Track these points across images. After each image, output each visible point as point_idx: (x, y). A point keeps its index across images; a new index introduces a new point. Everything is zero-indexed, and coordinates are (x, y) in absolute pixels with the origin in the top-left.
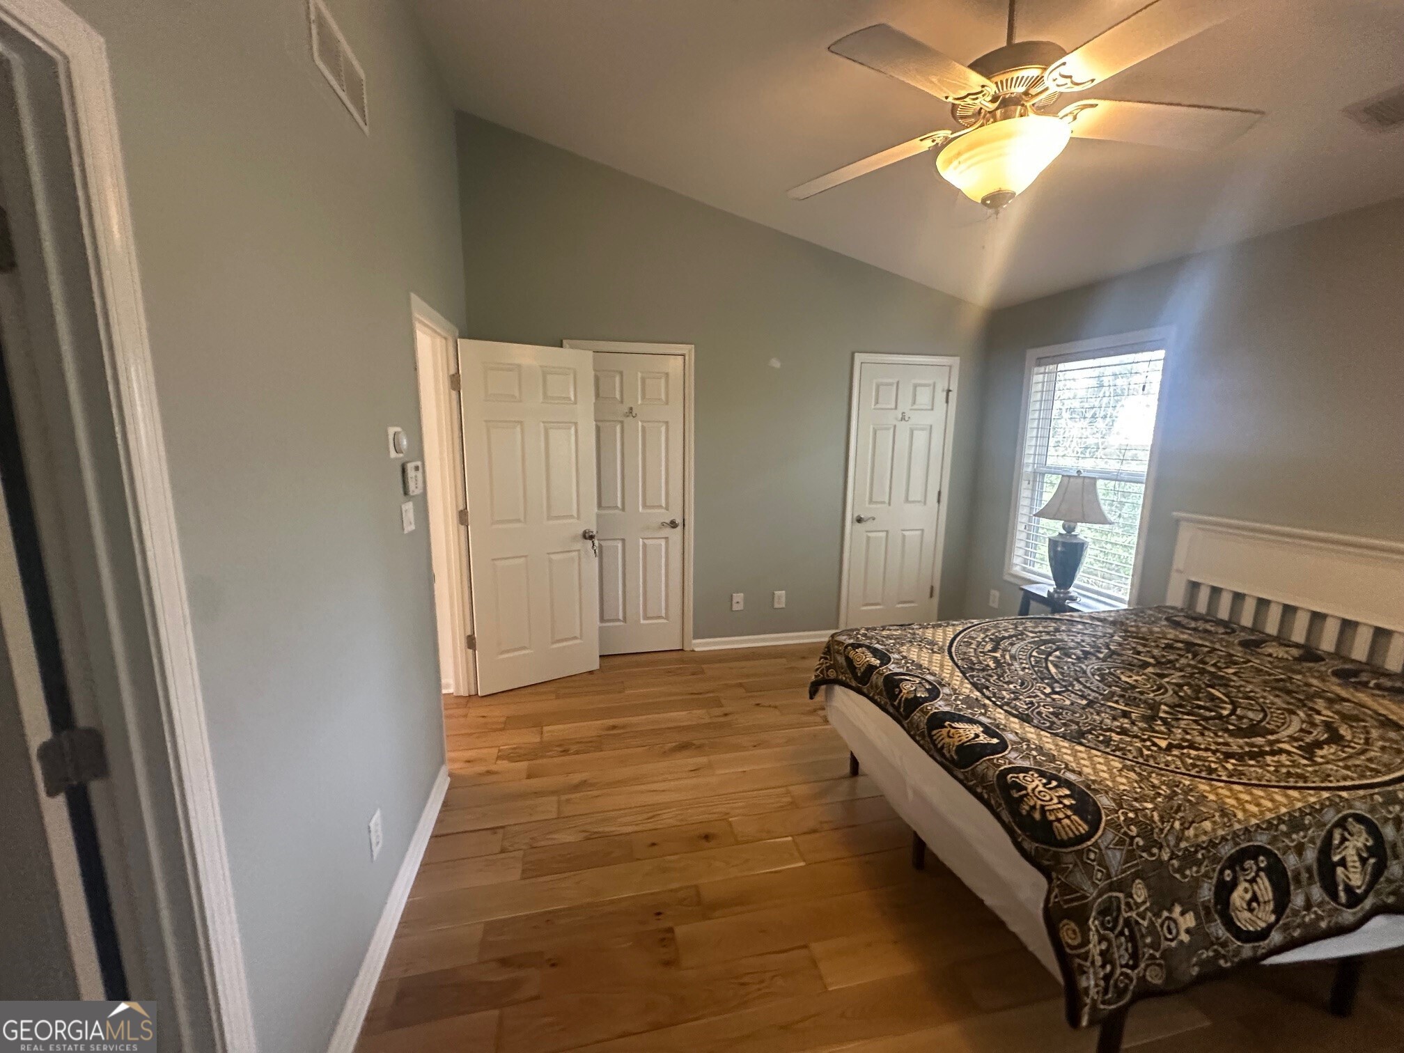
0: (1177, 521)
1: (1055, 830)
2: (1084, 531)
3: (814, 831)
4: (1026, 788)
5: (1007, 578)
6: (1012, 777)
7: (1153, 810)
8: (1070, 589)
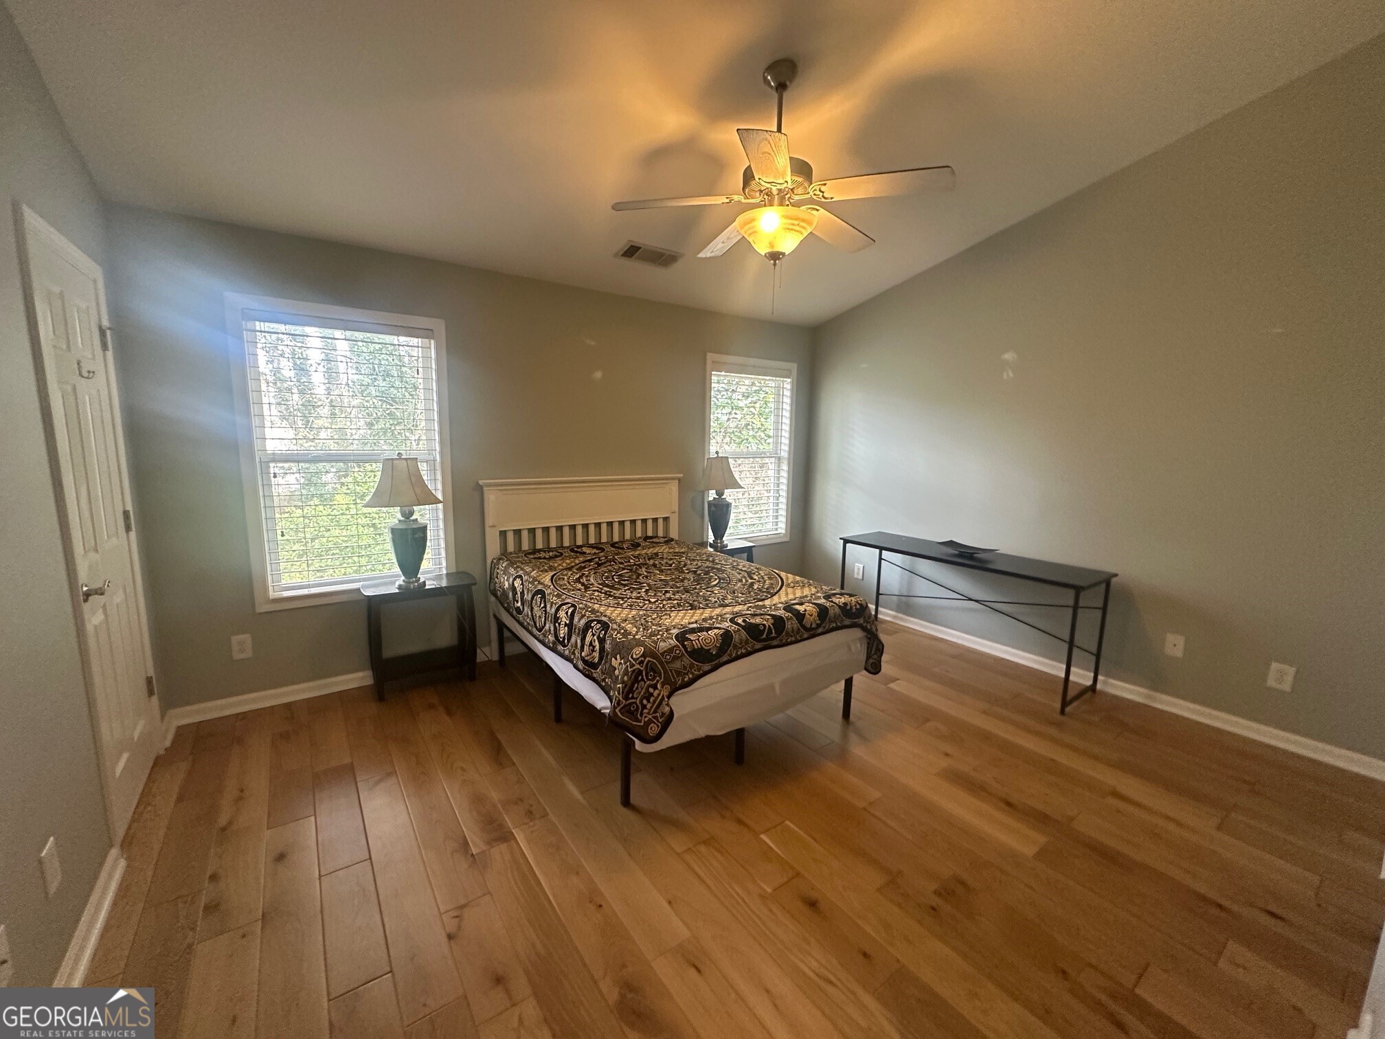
8: (418, 576)
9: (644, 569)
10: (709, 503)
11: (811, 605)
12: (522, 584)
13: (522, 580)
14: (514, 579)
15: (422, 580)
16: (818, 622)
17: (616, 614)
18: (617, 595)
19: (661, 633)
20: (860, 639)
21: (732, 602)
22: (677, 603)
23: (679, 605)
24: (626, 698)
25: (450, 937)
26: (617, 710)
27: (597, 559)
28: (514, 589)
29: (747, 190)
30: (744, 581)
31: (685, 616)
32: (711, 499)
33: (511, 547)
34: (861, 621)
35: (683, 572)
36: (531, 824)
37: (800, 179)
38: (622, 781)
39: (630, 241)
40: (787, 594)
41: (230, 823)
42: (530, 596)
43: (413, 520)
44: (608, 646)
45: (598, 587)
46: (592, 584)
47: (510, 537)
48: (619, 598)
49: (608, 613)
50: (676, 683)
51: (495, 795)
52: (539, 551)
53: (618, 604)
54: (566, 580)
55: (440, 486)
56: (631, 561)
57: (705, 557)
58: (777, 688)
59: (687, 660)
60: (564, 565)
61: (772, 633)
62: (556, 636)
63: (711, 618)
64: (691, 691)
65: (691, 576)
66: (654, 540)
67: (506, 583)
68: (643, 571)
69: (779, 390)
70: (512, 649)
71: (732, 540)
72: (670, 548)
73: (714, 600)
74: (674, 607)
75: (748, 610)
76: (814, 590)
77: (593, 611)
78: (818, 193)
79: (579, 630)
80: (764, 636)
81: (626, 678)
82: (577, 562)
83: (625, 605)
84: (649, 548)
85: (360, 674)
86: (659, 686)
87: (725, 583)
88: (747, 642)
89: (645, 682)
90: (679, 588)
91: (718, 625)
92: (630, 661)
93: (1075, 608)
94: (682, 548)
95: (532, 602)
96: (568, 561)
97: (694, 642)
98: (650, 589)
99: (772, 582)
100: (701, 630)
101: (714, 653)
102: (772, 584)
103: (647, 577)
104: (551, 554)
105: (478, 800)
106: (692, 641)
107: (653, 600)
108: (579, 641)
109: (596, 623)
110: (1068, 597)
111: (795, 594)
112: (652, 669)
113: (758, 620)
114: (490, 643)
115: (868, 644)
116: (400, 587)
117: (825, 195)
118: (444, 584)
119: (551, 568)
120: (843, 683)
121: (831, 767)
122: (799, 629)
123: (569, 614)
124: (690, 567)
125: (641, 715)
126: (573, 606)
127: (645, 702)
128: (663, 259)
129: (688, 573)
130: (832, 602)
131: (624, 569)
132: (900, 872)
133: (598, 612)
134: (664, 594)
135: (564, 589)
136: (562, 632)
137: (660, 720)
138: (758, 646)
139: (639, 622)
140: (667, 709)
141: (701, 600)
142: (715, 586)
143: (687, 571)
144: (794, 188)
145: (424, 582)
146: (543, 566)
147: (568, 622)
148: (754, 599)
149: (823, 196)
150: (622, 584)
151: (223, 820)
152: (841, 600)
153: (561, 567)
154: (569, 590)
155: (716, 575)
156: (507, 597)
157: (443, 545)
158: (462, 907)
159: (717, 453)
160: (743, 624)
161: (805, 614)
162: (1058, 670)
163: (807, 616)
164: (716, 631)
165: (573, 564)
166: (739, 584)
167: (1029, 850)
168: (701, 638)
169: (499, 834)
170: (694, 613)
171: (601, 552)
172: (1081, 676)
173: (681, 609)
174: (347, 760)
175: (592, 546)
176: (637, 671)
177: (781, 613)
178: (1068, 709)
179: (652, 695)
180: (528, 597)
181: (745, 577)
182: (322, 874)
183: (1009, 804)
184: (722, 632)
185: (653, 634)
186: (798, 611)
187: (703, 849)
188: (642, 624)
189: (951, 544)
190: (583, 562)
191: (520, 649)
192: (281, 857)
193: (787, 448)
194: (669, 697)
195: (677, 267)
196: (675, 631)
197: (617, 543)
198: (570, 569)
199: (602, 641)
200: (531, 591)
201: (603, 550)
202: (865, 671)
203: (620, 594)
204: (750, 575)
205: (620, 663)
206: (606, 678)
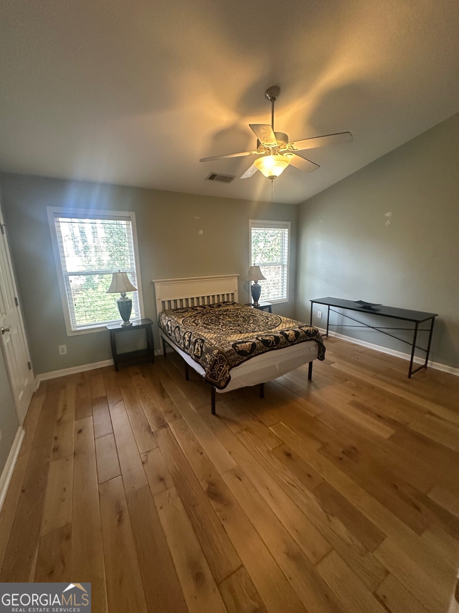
8: (129, 321)
9: (222, 316)
10: (252, 286)
11: (292, 331)
12: (171, 324)
13: (171, 322)
14: (168, 322)
15: (131, 323)
16: (295, 338)
17: (209, 336)
18: (209, 328)
19: (226, 344)
20: (315, 346)
21: (258, 330)
22: (234, 331)
23: (235, 332)
24: (211, 371)
25: (143, 463)
26: (208, 376)
27: (202, 312)
28: (168, 325)
29: (259, 148)
30: (264, 321)
31: (237, 336)
32: (252, 284)
33: (167, 308)
34: (315, 338)
35: (238, 317)
36: (175, 421)
37: (282, 142)
38: (212, 405)
39: (212, 172)
40: (282, 326)
41: (61, 418)
42: (174, 329)
43: (126, 298)
44: (204, 350)
45: (201, 324)
46: (199, 323)
47: (166, 303)
48: (210, 329)
49: (205, 335)
50: (232, 365)
51: (161, 410)
52: (179, 309)
53: (209, 332)
54: (189, 321)
55: (136, 283)
56: (217, 313)
57: (248, 310)
58: (277, 367)
59: (236, 355)
60: (189, 315)
61: (274, 343)
62: (184, 345)
63: (248, 337)
64: (238, 368)
65: (242, 319)
66: (228, 303)
67: (165, 323)
68: (221, 317)
69: (283, 235)
70: (168, 350)
71: (262, 302)
72: (234, 307)
73: (250, 329)
74: (233, 333)
75: (264, 333)
76: (294, 324)
77: (199, 335)
78: (290, 147)
79: (193, 343)
80: (271, 345)
81: (211, 363)
82: (194, 313)
83: (212, 332)
84: (225, 307)
85: (109, 361)
86: (224, 366)
87: (256, 322)
88: (263, 347)
89: (219, 364)
90: (236, 324)
91: (251, 341)
92: (213, 356)
93: (416, 330)
94: (239, 306)
95: (175, 331)
96: (190, 313)
97: (239, 348)
98: (223, 325)
99: (276, 321)
100: (243, 342)
101: (248, 352)
102: (276, 322)
103: (223, 320)
104: (183, 310)
105: (155, 411)
106: (239, 347)
107: (224, 330)
108: (193, 347)
109: (199, 340)
110: (413, 325)
111: (286, 326)
112: (222, 359)
113: (268, 338)
114: (160, 348)
115: (319, 347)
116: (122, 325)
117: (294, 148)
118: (140, 324)
119: (183, 317)
120: (308, 364)
121: (301, 400)
122: (286, 341)
123: (189, 336)
124: (242, 315)
125: (218, 378)
126: (191, 333)
127: (219, 372)
128: (227, 179)
129: (240, 318)
130: (302, 329)
131: (213, 316)
132: (327, 443)
133: (201, 335)
134: (229, 327)
135: (188, 325)
136: (186, 343)
137: (225, 380)
138: (268, 349)
139: (217, 339)
140: (228, 376)
141: (244, 329)
142: (251, 323)
143: (240, 317)
144: (280, 146)
145: (132, 323)
146: (180, 316)
147: (188, 339)
148: (268, 329)
149: (293, 149)
150: (212, 323)
151: (59, 417)
152: (306, 329)
153: (187, 316)
154: (190, 326)
155: (252, 318)
156: (166, 329)
157: (139, 308)
158: (148, 452)
159: (254, 264)
160: (261, 340)
161: (289, 335)
162: (408, 357)
163: (290, 336)
164: (249, 343)
165: (192, 315)
166: (262, 322)
167: (386, 436)
168: (242, 346)
169: (163, 425)
170: (241, 335)
171: (204, 309)
172: (419, 361)
173: (235, 333)
174: (105, 395)
175: (201, 307)
176: (215, 360)
177: (279, 335)
178: (412, 376)
179: (222, 369)
180: (173, 329)
181: (265, 319)
182: (96, 438)
183: (379, 416)
184: (251, 343)
185: (222, 344)
186: (286, 334)
187: (244, 432)
188: (218, 340)
189: (360, 302)
190: (196, 314)
191: (171, 350)
192: (80, 431)
193: (286, 260)
194: (229, 370)
195: (232, 182)
196: (232, 343)
197: (211, 305)
198: (191, 317)
199: (201, 347)
200: (174, 326)
201: (205, 308)
202: (317, 359)
203: (211, 327)
204: (267, 318)
205: (209, 357)
206: (203, 363)
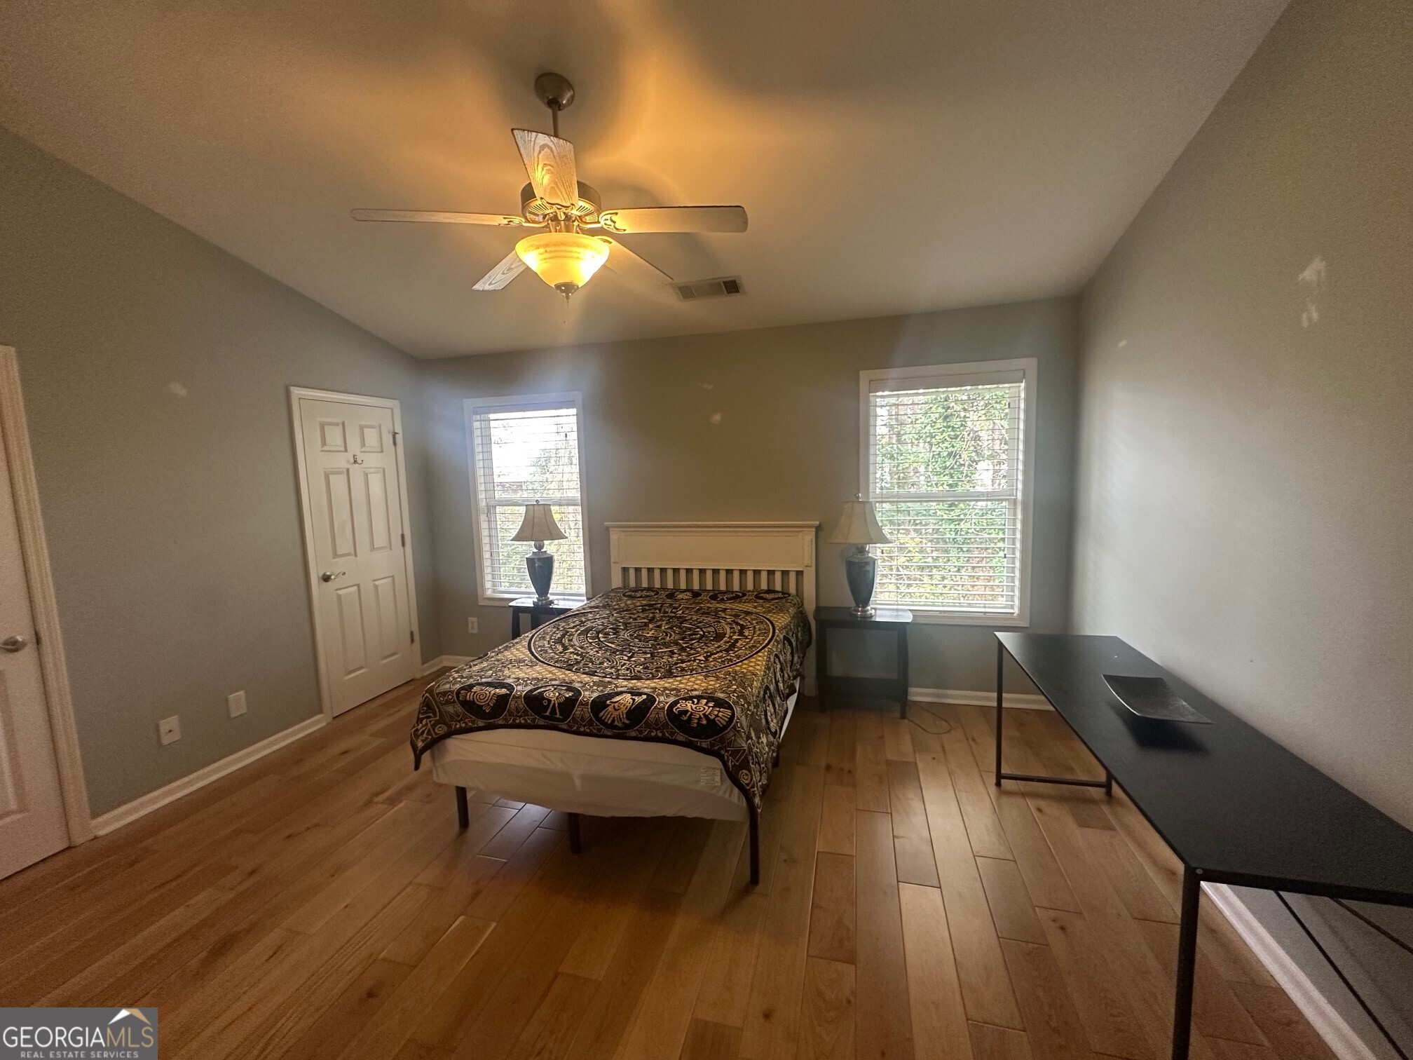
0: (607, 529)
1: (717, 722)
2: (550, 547)
3: (476, 895)
4: (687, 711)
5: (481, 603)
6: (676, 709)
7: (738, 687)
